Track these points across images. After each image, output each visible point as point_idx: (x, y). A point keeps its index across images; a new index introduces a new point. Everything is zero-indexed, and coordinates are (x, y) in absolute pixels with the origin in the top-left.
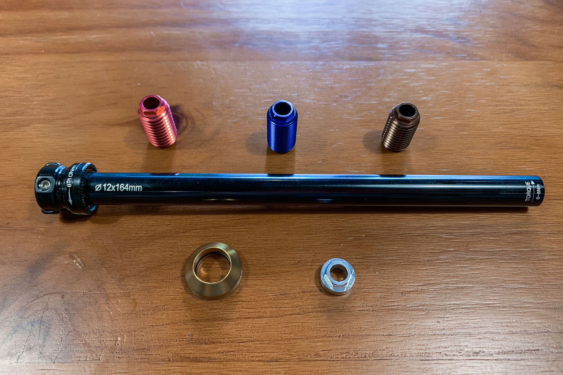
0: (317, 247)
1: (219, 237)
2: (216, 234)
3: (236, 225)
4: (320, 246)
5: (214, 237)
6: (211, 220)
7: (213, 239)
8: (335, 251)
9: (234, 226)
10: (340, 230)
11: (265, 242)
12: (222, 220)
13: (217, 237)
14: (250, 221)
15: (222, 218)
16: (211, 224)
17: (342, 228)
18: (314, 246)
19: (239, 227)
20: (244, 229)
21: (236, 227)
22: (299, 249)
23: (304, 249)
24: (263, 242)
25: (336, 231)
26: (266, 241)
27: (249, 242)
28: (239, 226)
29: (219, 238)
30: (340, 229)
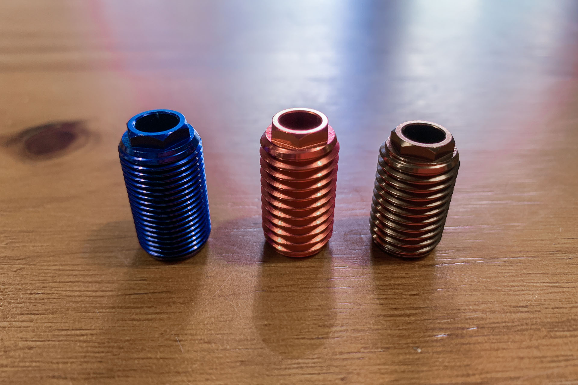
0: (351, 356)
1: (84, 332)
2: (77, 325)
3: (135, 305)
4: (360, 355)
5: (69, 333)
6: (77, 294)
7: (66, 335)
8: (403, 368)
9: (129, 307)
10: (409, 316)
11: (206, 346)
12: (103, 293)
13: (78, 332)
14: (173, 296)
15: (104, 289)
16: (74, 302)
17: (414, 312)
18: (341, 353)
19: (142, 311)
20: (156, 313)
21: (133, 310)
22: (299, 363)
23: (314, 363)
24: (200, 345)
25: (398, 318)
26: (209, 342)
27: (160, 346)
28: (142, 307)
29: (83, 335)
30: (408, 312)
